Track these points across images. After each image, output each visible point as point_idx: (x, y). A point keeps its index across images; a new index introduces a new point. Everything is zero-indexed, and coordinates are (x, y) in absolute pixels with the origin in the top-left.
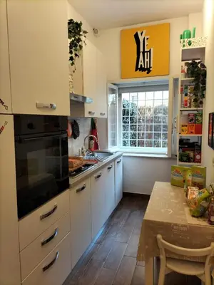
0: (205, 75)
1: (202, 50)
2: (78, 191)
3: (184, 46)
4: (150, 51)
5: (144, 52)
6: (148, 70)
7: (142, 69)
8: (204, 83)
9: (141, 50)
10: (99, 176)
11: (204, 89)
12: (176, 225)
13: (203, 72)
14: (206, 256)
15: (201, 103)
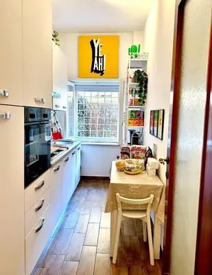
0: (146, 82)
1: (145, 63)
2: (55, 171)
3: (132, 58)
4: (103, 57)
5: (98, 57)
6: (102, 73)
7: (97, 71)
8: (146, 87)
9: (96, 55)
10: (67, 160)
11: (146, 92)
12: (131, 185)
13: (145, 79)
14: (148, 204)
15: (144, 102)
